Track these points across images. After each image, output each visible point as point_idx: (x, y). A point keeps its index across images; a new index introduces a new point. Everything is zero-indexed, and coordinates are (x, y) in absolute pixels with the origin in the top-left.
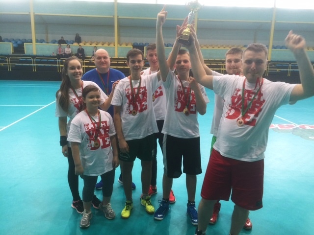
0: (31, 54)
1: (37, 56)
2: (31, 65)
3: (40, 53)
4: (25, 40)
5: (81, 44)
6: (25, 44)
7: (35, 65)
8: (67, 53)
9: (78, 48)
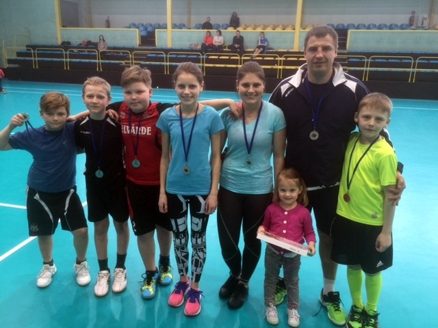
0: (164, 47)
1: (172, 50)
2: (163, 63)
3: (178, 45)
4: (159, 25)
5: (240, 29)
6: (156, 30)
7: (168, 64)
8: (217, 44)
9: (235, 35)
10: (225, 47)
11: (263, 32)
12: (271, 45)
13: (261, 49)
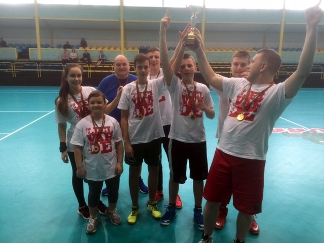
0: (36, 60)
1: (42, 61)
2: (36, 70)
3: (46, 58)
4: (30, 45)
6: (29, 49)
7: (40, 70)
8: (73, 58)
9: (84, 52)
10: (78, 60)
11: (101, 51)
12: (108, 59)
13: (102, 61)
